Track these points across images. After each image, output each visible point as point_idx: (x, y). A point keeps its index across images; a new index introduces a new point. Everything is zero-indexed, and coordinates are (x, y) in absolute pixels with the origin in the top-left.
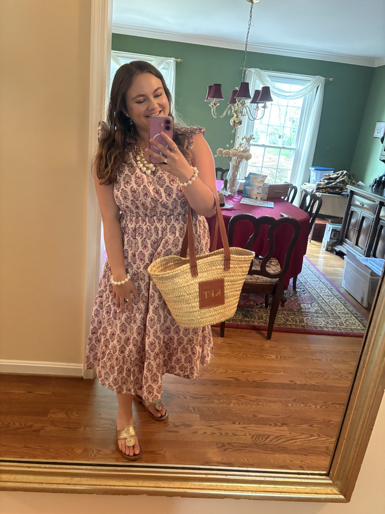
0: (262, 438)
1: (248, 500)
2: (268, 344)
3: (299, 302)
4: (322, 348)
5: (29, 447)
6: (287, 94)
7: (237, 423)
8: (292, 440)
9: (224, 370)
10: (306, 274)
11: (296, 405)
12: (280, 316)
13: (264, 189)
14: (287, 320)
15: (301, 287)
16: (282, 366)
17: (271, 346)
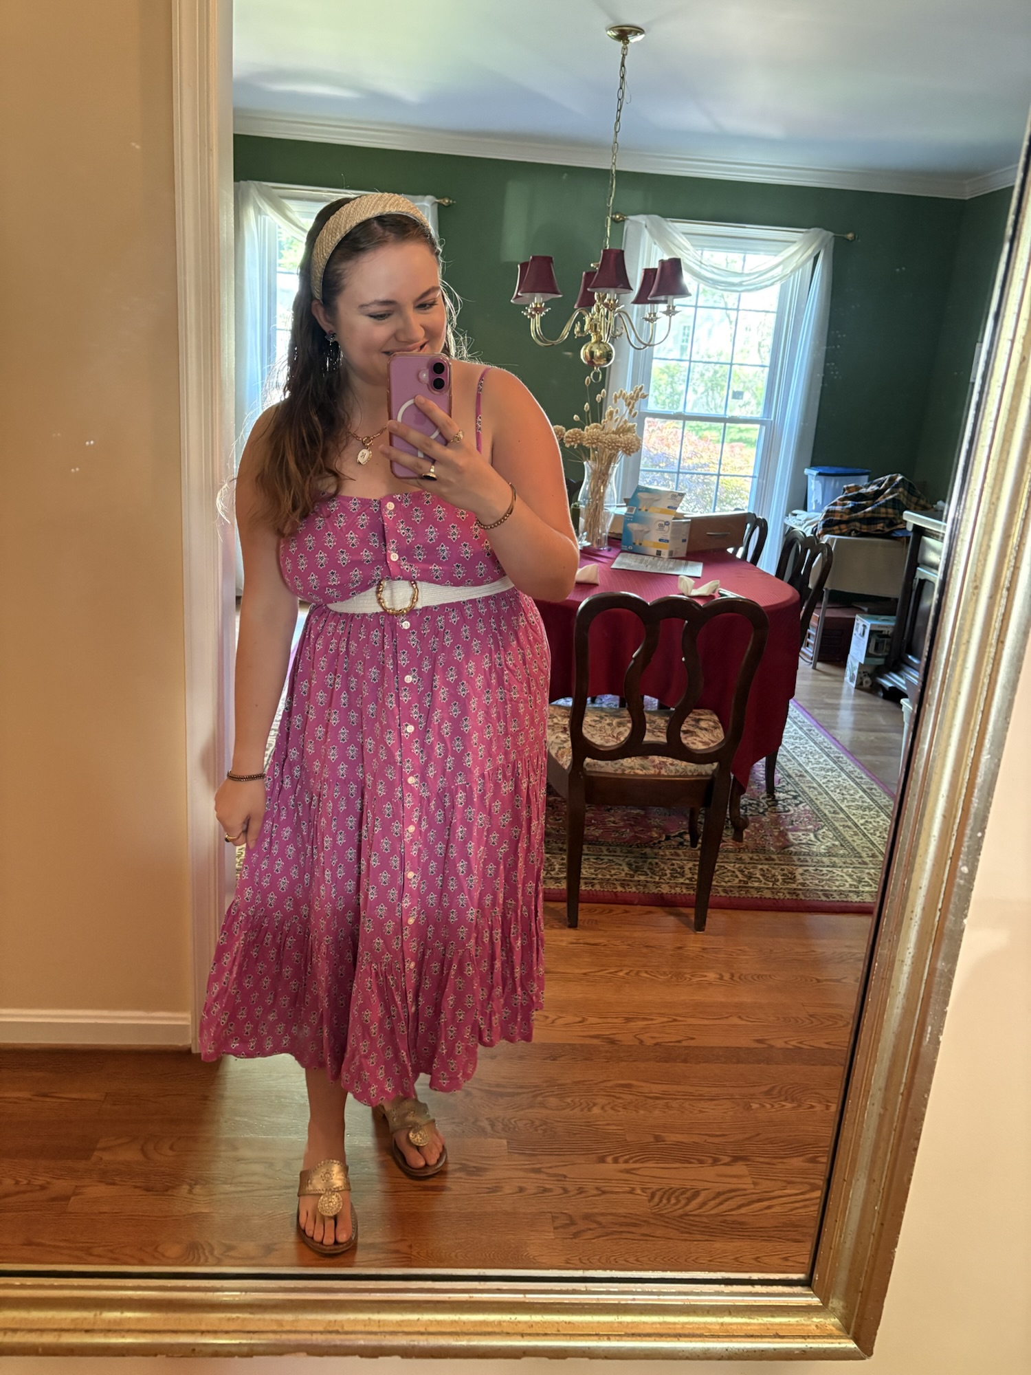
0: (677, 1198)
1: (587, 1359)
2: (694, 942)
3: (782, 828)
4: (846, 950)
5: (39, 1245)
6: (736, 280)
7: (609, 1159)
8: (759, 1200)
9: (576, 1016)
10: (802, 753)
11: (773, 1106)
12: (730, 867)
13: (677, 527)
14: (750, 878)
15: (790, 788)
16: (736, 1000)
17: (704, 949)
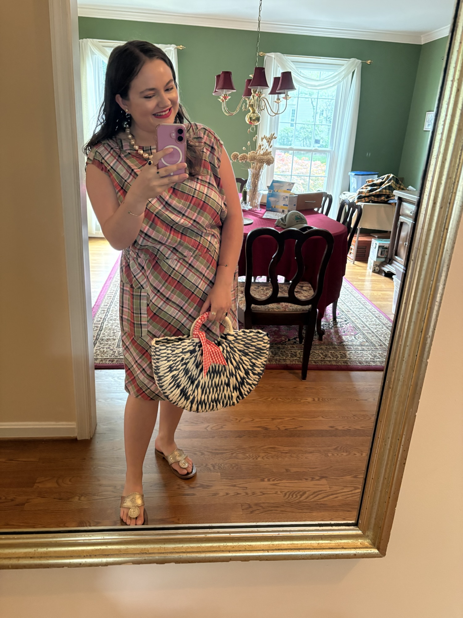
0: (296, 495)
2: (302, 385)
3: (340, 334)
4: (369, 387)
6: (317, 83)
7: (266, 480)
8: (332, 495)
9: (250, 418)
10: (348, 301)
11: (338, 454)
12: (317, 352)
13: (291, 199)
14: (326, 356)
15: (343, 317)
16: (321, 409)
17: (306, 388)
